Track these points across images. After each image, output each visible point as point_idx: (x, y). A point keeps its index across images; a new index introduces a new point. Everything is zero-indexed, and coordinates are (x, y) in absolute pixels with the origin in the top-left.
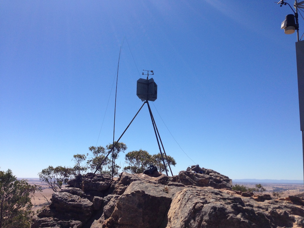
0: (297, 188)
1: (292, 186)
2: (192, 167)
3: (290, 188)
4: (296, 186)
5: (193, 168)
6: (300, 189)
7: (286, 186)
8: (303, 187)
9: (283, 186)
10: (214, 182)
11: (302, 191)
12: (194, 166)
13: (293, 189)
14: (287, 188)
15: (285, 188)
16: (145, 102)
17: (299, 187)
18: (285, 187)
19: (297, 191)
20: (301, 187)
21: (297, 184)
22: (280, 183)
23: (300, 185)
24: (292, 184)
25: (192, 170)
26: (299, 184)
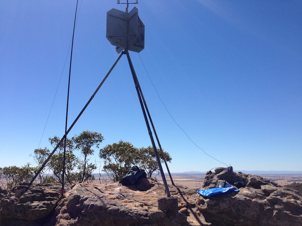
0: (285, 178)
1: (280, 177)
3: (278, 179)
6: (288, 179)
7: (275, 177)
8: (290, 178)
9: (272, 176)
10: (288, 212)
11: (290, 181)
13: (281, 180)
14: (276, 179)
15: (273, 179)
16: (123, 53)
17: (287, 178)
18: (273, 177)
19: (285, 181)
21: (285, 175)
23: (288, 176)
24: (281, 174)
26: (287, 175)
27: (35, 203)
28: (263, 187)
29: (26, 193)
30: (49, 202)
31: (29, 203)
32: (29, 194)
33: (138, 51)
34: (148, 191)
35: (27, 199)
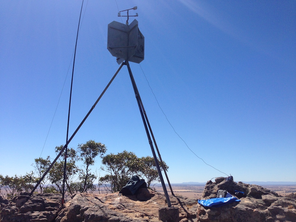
0: (283, 189)
1: (278, 187)
2: (218, 180)
3: (276, 190)
4: (282, 187)
5: (221, 183)
7: (273, 187)
8: (288, 189)
9: (270, 187)
11: (288, 192)
12: (222, 179)
13: (279, 191)
16: (124, 64)
17: (285, 189)
18: (271, 188)
19: (283, 192)
20: (287, 189)
22: (267, 185)
23: (286, 187)
24: (279, 185)
25: (218, 187)
26: (285, 185)
27: (36, 213)
28: (264, 197)
29: (26, 203)
30: (49, 212)
31: (29, 213)
32: (30, 204)
33: (138, 62)
34: (148, 201)
35: (27, 209)
